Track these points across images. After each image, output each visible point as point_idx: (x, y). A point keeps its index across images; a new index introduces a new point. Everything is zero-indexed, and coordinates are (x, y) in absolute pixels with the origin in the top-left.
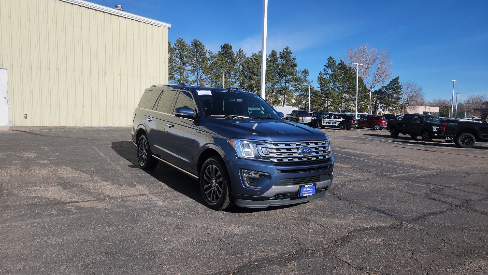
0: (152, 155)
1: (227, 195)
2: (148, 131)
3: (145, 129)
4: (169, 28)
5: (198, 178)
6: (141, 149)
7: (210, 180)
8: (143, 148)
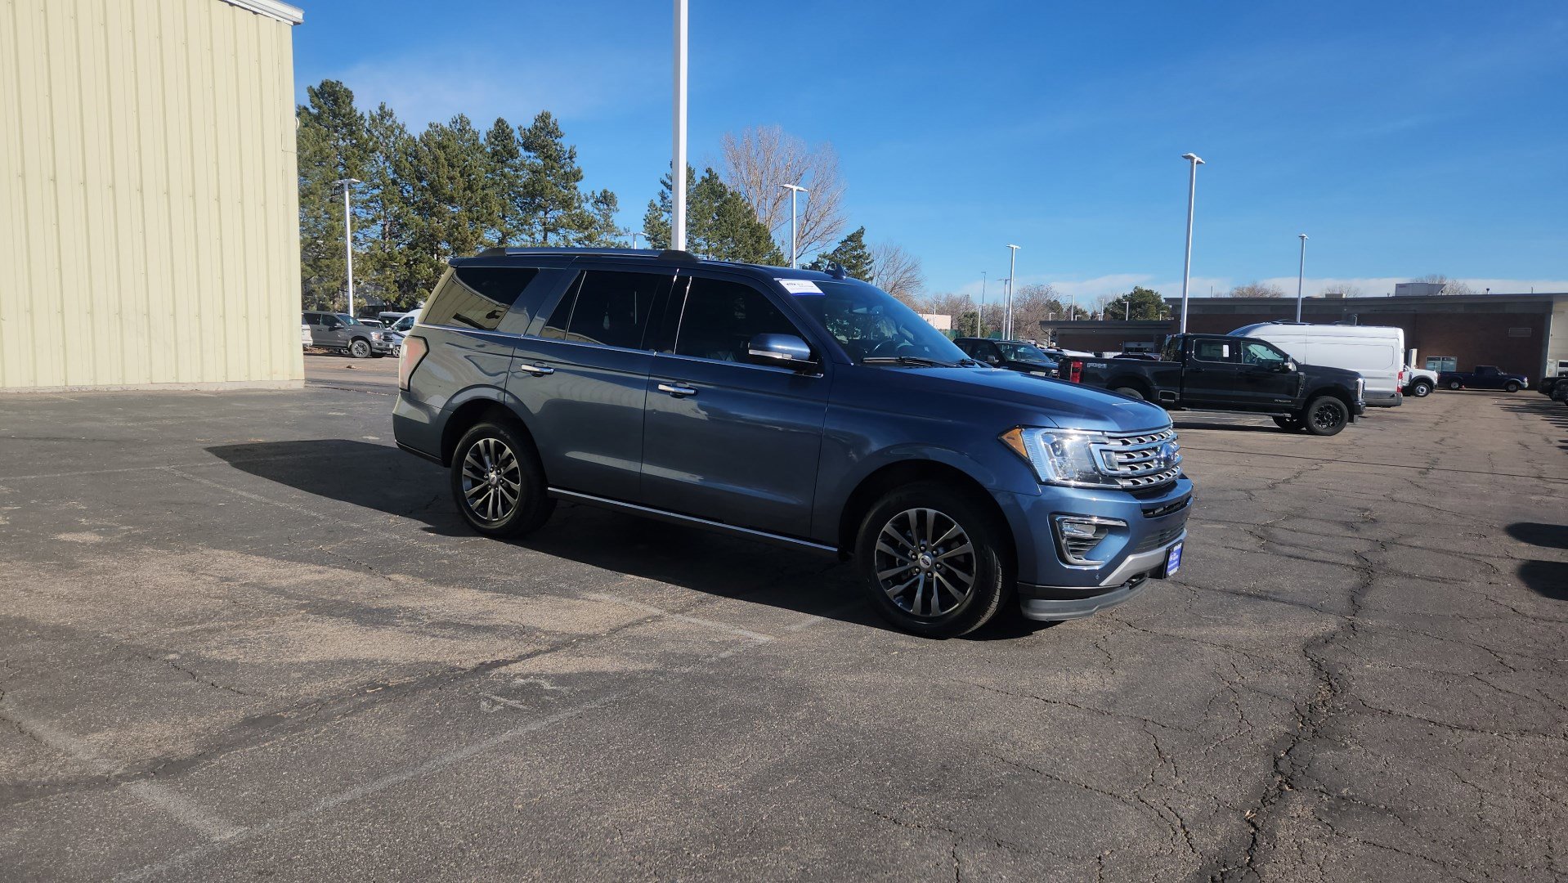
0: (549, 489)
1: (998, 593)
2: (535, 407)
3: (509, 400)
4: (296, 23)
5: (836, 550)
6: (473, 469)
7: (904, 551)
8: (484, 465)
